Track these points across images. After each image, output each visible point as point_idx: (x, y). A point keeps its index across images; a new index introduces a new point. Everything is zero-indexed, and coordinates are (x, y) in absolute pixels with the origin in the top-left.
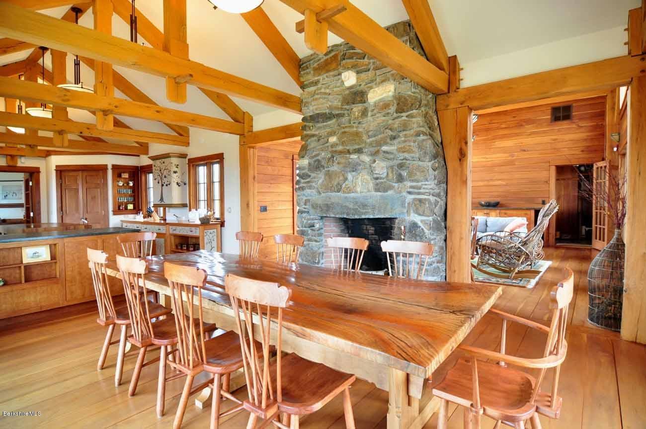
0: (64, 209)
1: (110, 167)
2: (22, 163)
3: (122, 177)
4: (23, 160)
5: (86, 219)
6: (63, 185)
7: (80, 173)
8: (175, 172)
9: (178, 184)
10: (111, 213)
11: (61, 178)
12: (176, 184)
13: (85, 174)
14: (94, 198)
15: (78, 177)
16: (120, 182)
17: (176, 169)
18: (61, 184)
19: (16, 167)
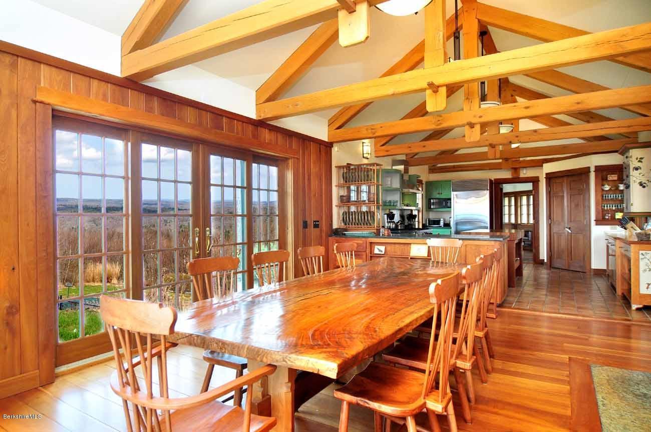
0: (552, 215)
1: (592, 169)
2: (524, 174)
3: (608, 179)
4: (525, 171)
5: (569, 228)
6: (552, 193)
7: (565, 179)
8: (637, 169)
9: (641, 184)
10: (593, 223)
11: (550, 186)
12: (638, 186)
13: (570, 179)
14: (577, 206)
15: (564, 184)
16: (606, 186)
17: (638, 164)
18: (550, 192)
19: (519, 178)
